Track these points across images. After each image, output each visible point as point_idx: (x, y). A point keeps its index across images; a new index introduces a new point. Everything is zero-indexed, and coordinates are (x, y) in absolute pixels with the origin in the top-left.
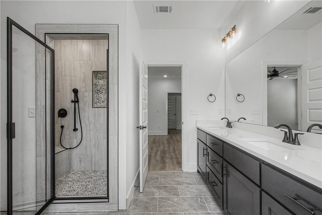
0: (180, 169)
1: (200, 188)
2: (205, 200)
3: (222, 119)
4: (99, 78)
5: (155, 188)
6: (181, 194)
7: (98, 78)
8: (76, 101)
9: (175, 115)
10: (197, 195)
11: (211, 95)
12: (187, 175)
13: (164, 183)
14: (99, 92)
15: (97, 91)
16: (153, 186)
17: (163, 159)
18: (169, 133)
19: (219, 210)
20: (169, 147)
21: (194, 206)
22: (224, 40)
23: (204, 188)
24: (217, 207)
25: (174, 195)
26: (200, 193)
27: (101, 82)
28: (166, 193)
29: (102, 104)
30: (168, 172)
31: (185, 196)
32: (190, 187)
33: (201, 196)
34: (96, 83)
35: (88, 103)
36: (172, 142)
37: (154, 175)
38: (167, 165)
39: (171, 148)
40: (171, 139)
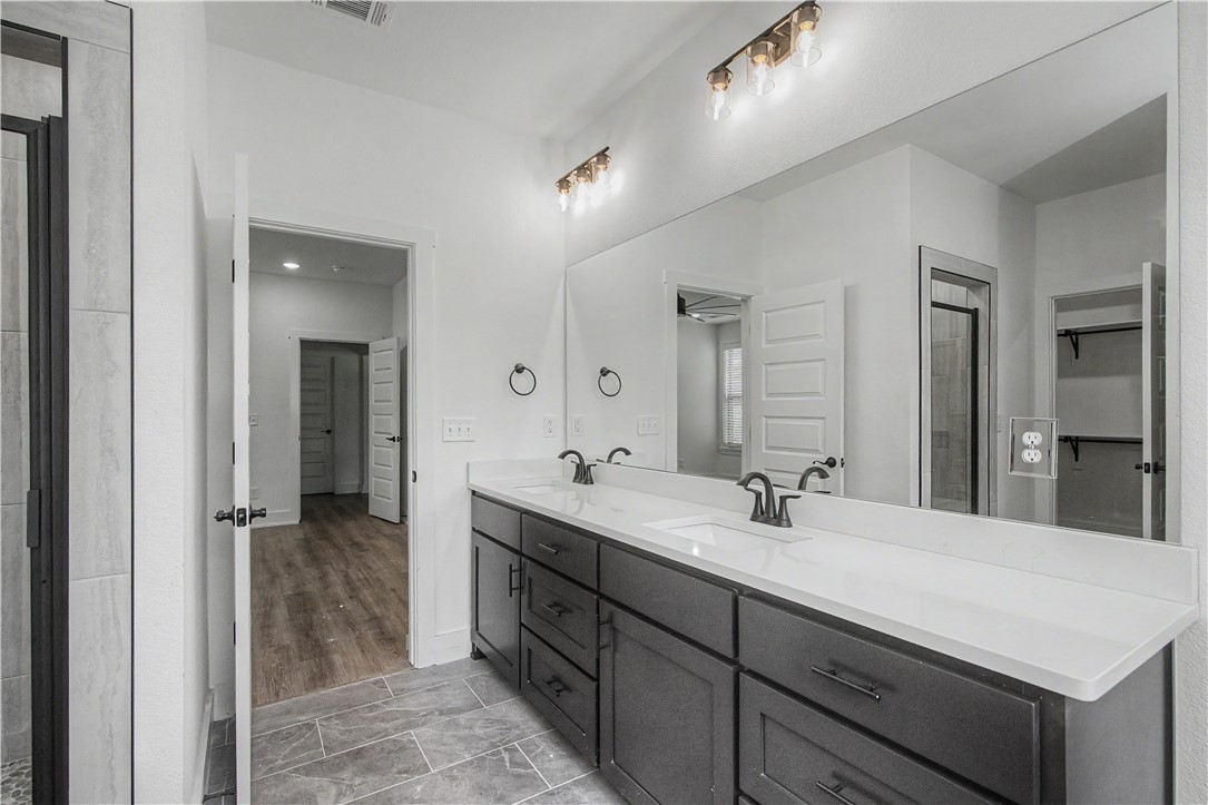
0: (401, 660)
1: (497, 716)
2: (528, 752)
3: (563, 456)
5: (308, 771)
6: (432, 761)
9: (329, 432)
10: (493, 745)
11: (519, 370)
12: (434, 679)
13: (344, 737)
16: (296, 771)
17: (307, 635)
18: (306, 514)
19: (579, 771)
20: (323, 577)
21: (495, 789)
22: (564, 183)
23: (512, 711)
24: (568, 761)
25: (405, 775)
26: (501, 734)
28: (371, 779)
30: (351, 683)
31: (450, 761)
32: (462, 721)
33: (510, 741)
36: (331, 552)
37: (288, 718)
38: (337, 659)
39: (335, 578)
40: (323, 543)
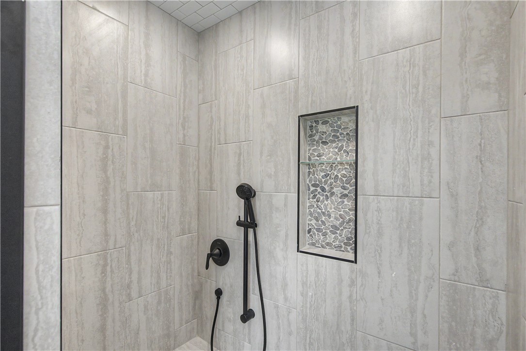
4: (321, 138)
7: (316, 138)
8: (249, 223)
14: (319, 189)
15: (312, 189)
27: (329, 153)
29: (331, 238)
34: (310, 159)
35: (282, 233)
